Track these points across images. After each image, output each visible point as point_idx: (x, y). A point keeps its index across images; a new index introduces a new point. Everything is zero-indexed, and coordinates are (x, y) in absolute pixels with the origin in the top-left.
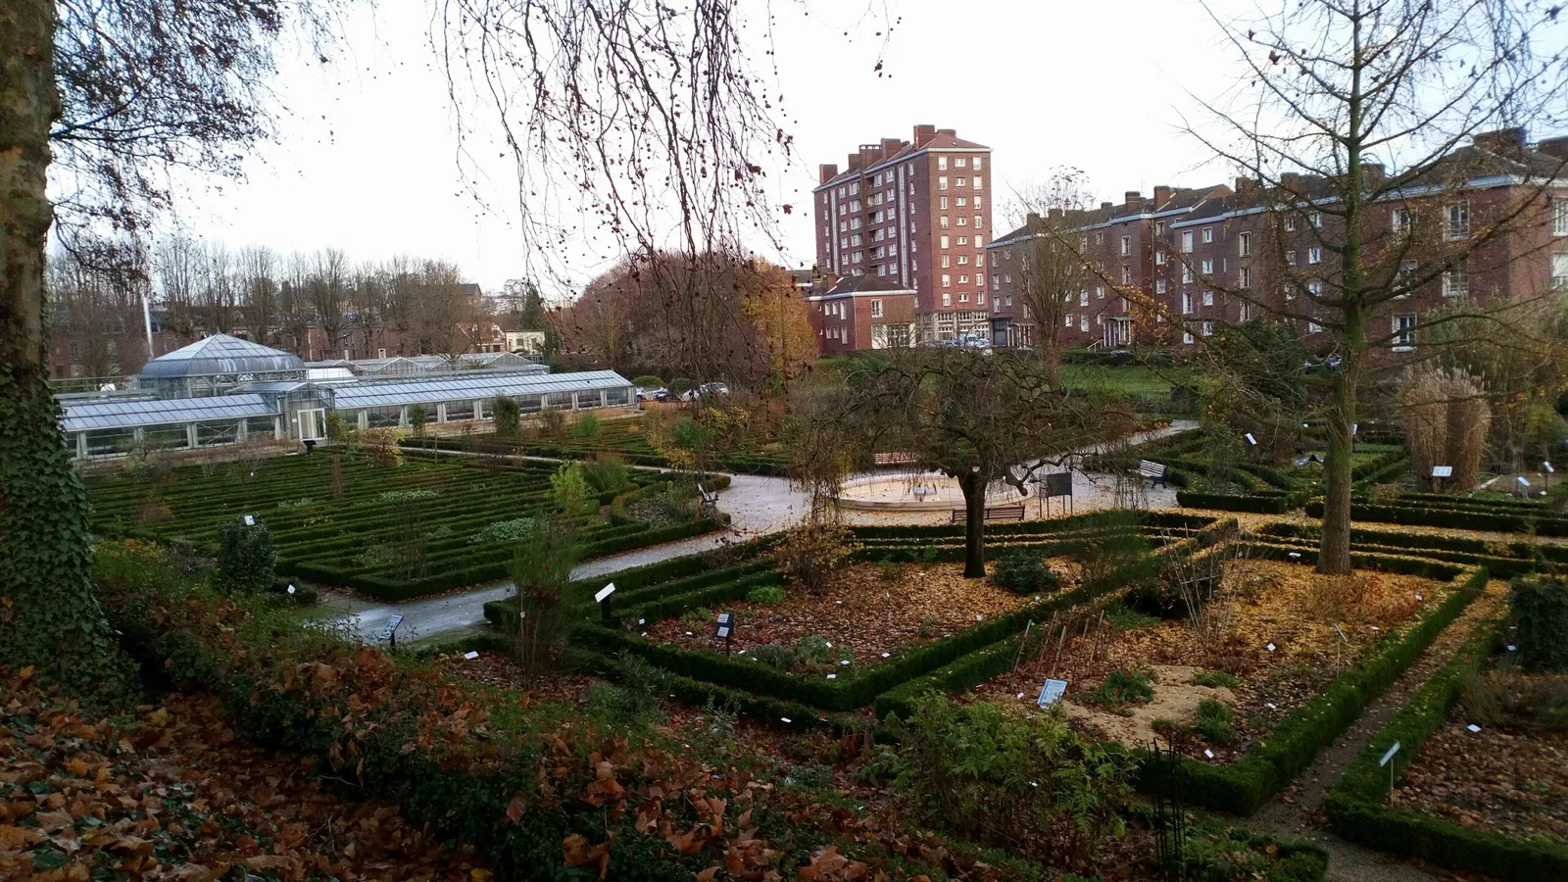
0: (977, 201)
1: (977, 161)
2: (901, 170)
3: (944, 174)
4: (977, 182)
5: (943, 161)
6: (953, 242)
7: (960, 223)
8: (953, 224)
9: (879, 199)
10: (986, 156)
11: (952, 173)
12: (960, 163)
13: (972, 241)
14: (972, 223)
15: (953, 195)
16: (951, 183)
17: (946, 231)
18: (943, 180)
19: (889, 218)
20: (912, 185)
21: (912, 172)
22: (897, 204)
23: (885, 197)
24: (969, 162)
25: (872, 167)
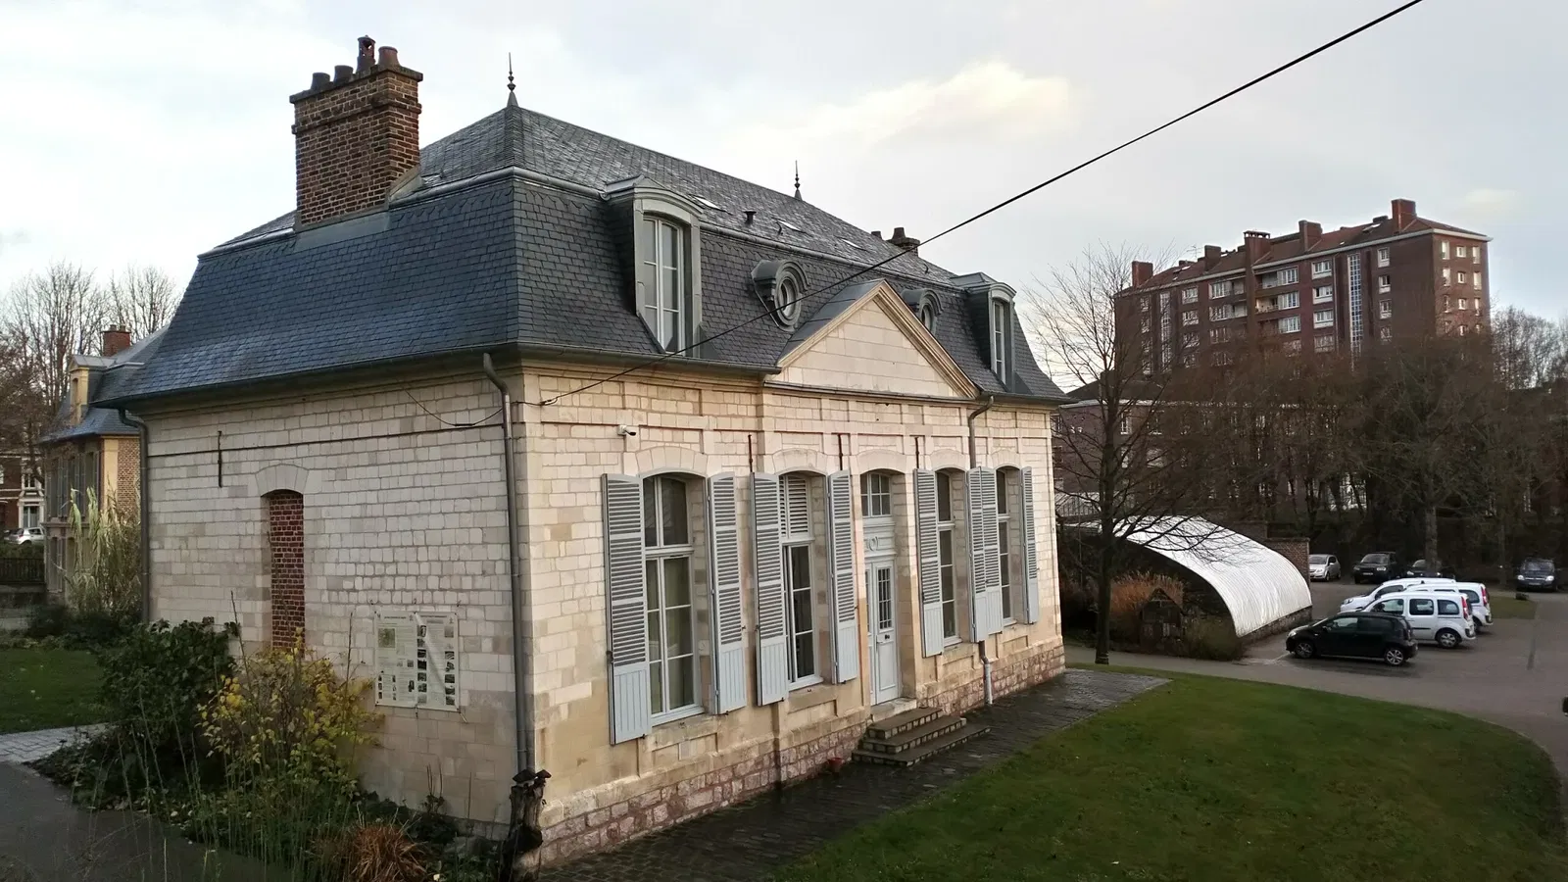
0: (1477, 304)
1: (1475, 252)
2: (1354, 261)
3: (1446, 265)
4: (1476, 279)
5: (1444, 247)
9: (1288, 302)
10: (1482, 243)
11: (1454, 264)
12: (1460, 253)
15: (1455, 293)
16: (1454, 278)
18: (1446, 273)
19: (1316, 326)
20: (1381, 280)
21: (1383, 262)
22: (1339, 307)
23: (1306, 298)
24: (1469, 252)
25: (1269, 261)
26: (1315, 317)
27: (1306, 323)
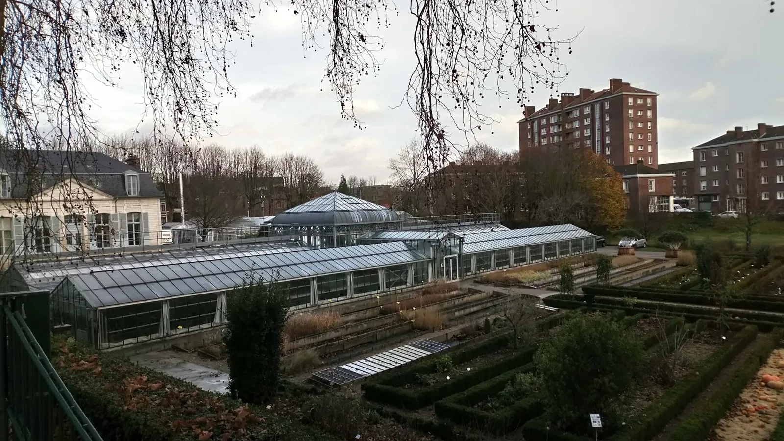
0: (649, 124)
1: (649, 101)
2: (597, 107)
3: (631, 108)
4: (649, 113)
5: (630, 100)
6: (636, 149)
7: (640, 138)
8: (636, 138)
9: (576, 124)
10: (654, 97)
11: (636, 107)
12: (640, 102)
13: (646, 149)
14: (646, 138)
15: (636, 120)
16: (635, 113)
17: (632, 142)
18: (631, 111)
19: (585, 135)
20: (606, 115)
21: (607, 107)
22: (592, 127)
23: (582, 123)
24: (645, 101)
25: (570, 106)
26: (585, 131)
27: (582, 134)
